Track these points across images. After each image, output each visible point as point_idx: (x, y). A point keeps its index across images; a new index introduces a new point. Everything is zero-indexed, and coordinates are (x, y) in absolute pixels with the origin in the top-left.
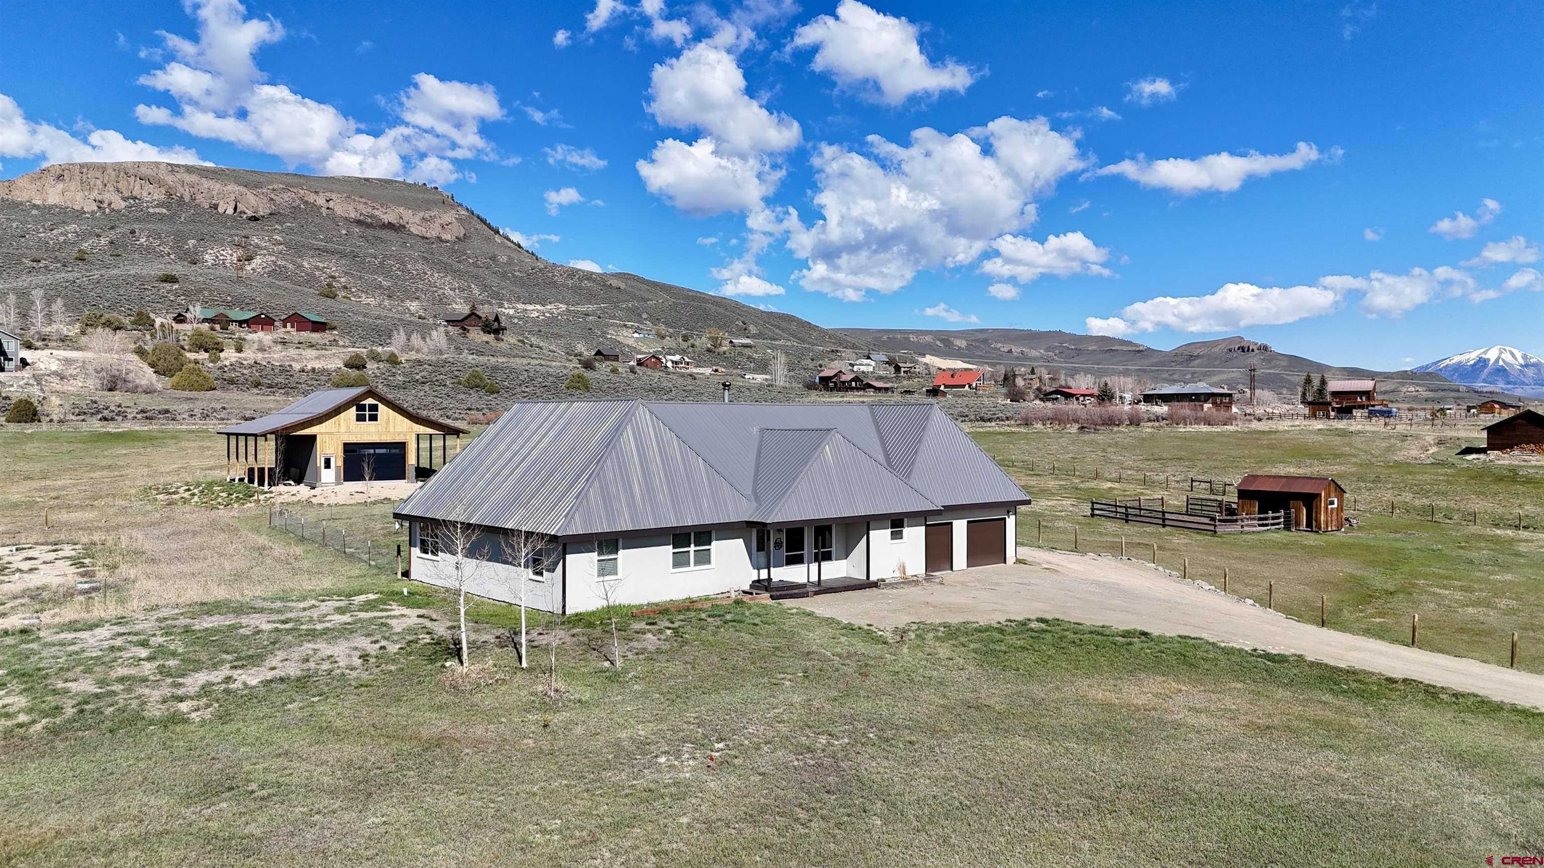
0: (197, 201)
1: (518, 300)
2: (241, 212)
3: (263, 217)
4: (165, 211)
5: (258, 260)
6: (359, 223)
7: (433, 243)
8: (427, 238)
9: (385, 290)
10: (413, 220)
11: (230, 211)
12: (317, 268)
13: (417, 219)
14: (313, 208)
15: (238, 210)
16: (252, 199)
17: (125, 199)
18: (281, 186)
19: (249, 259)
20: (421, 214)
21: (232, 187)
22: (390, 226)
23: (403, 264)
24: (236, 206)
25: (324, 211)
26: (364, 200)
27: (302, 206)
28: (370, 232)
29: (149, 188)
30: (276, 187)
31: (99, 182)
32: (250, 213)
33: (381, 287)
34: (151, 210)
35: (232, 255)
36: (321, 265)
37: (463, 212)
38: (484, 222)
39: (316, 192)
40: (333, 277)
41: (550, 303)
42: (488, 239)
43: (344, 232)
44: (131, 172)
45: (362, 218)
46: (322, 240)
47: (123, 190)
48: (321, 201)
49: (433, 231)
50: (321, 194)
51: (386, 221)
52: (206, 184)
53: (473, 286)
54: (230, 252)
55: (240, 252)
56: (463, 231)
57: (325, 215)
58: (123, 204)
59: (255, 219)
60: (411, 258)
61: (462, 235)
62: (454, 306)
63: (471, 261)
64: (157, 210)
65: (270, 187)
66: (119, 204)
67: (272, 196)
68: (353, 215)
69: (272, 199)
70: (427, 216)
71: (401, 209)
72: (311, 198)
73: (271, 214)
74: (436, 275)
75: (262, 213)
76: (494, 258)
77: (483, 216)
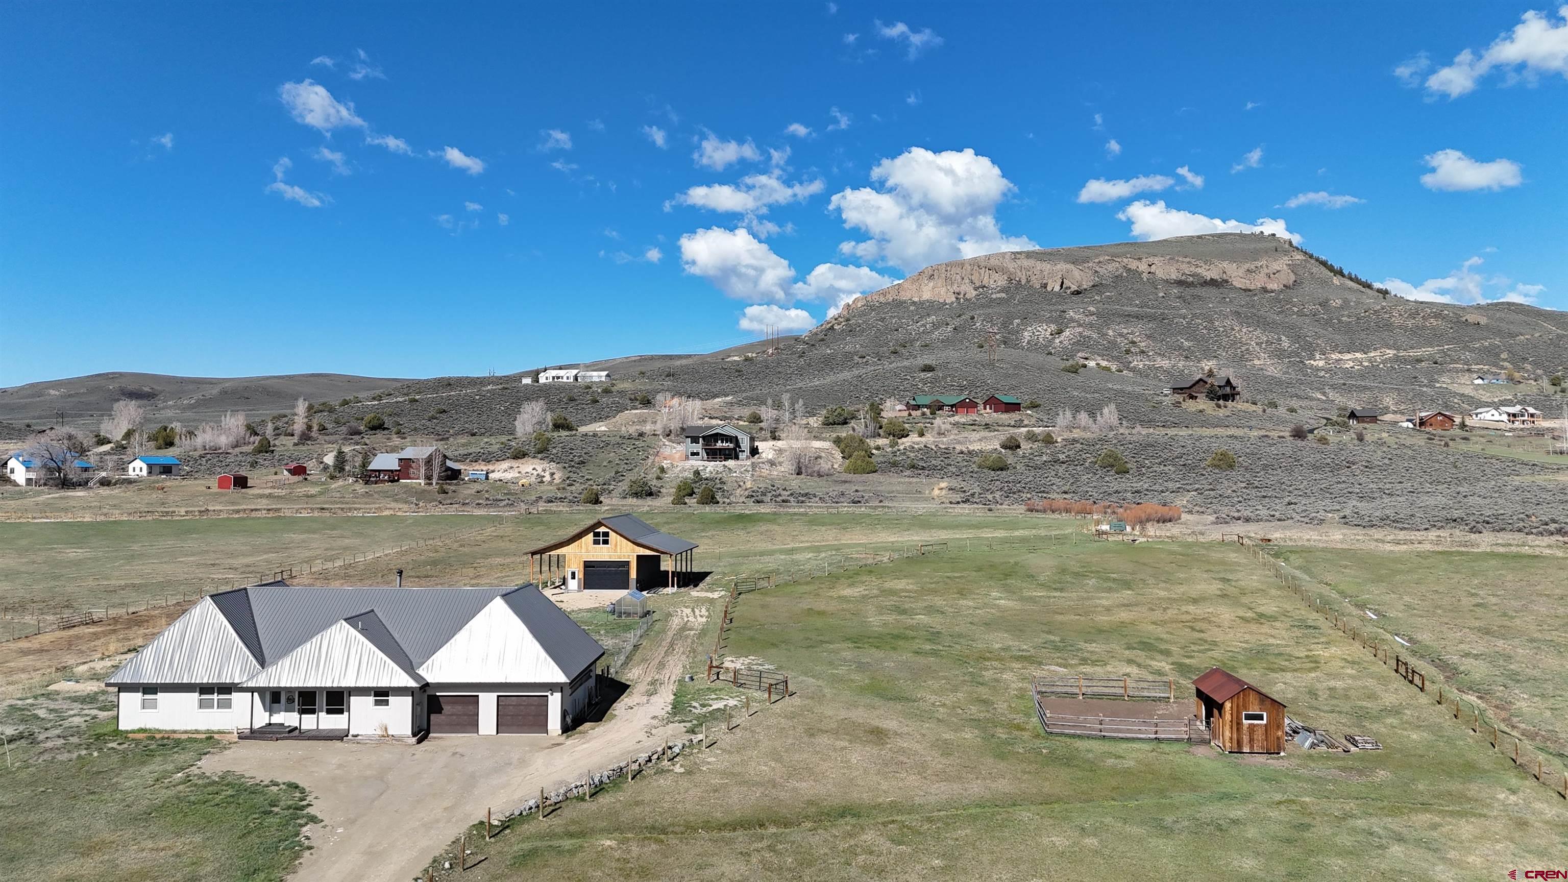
0: (1031, 283)
1: (1335, 349)
2: (1067, 288)
3: (1085, 290)
4: (1004, 295)
5: (1067, 333)
6: (1180, 283)
7: (1255, 295)
8: (1250, 290)
9: (1184, 351)
10: (1237, 275)
11: (1057, 288)
12: (1121, 335)
13: (1241, 272)
14: (1137, 274)
15: (1064, 286)
16: (1077, 273)
17: (976, 289)
18: (1107, 258)
19: (1060, 332)
20: (1247, 266)
21: (1062, 267)
22: (1213, 283)
23: (1211, 322)
24: (1062, 283)
25: (1145, 276)
26: (1188, 260)
27: (1125, 274)
28: (1191, 291)
29: (996, 276)
30: (1102, 259)
31: (958, 277)
32: (1074, 288)
33: (1180, 348)
34: (994, 296)
35: (1046, 330)
36: (1125, 331)
37: (1298, 257)
38: (1324, 264)
39: (1140, 259)
40: (1133, 343)
41: (1375, 349)
42: (1324, 283)
43: (1161, 294)
44: (983, 264)
45: (1183, 278)
46: (1137, 305)
47: (976, 282)
48: (1143, 267)
49: (1258, 282)
50: (1144, 260)
51: (1208, 279)
52: (1039, 265)
53: (1283, 338)
54: (1045, 327)
55: (1053, 327)
56: (1293, 278)
57: (1145, 279)
58: (974, 293)
59: (1078, 293)
60: (1220, 313)
61: (1291, 282)
62: (1256, 362)
63: (1296, 309)
64: (998, 295)
65: (1097, 260)
66: (971, 294)
67: (1098, 269)
68: (1174, 276)
69: (1096, 272)
70: (1253, 267)
71: (1225, 264)
72: (1133, 265)
73: (1093, 286)
74: (1244, 330)
75: (1085, 287)
76: (1324, 304)
77: (1323, 258)
